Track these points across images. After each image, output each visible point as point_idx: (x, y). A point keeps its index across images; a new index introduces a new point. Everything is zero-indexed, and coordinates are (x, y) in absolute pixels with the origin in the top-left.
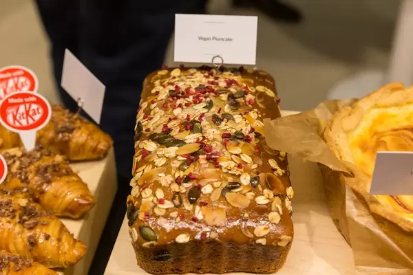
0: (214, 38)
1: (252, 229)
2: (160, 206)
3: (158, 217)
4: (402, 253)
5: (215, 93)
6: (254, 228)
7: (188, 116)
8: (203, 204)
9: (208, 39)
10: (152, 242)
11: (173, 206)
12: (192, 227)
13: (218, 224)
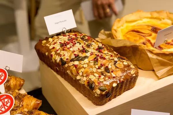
0: (60, 22)
1: (130, 73)
2: (100, 78)
3: (102, 82)
4: (168, 62)
5: (76, 39)
6: (130, 72)
7: (78, 48)
8: (112, 72)
9: (58, 23)
10: (106, 91)
11: (104, 76)
12: (115, 80)
13: (121, 76)
